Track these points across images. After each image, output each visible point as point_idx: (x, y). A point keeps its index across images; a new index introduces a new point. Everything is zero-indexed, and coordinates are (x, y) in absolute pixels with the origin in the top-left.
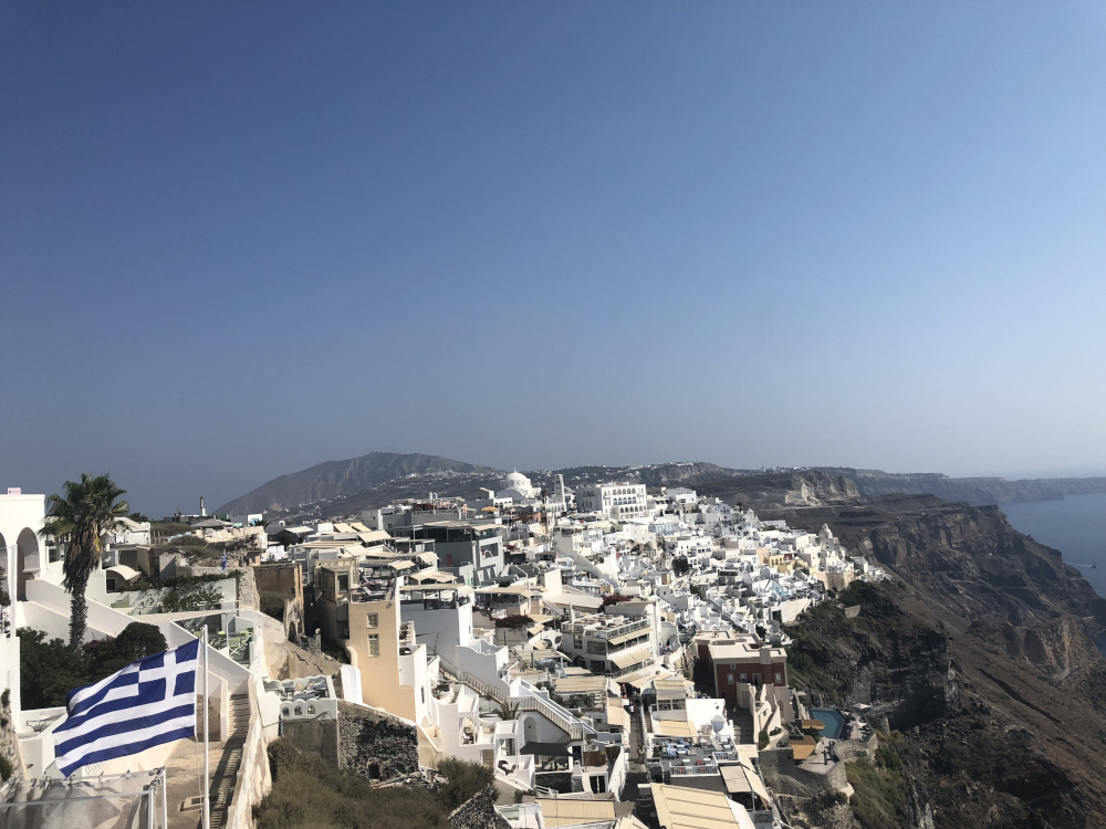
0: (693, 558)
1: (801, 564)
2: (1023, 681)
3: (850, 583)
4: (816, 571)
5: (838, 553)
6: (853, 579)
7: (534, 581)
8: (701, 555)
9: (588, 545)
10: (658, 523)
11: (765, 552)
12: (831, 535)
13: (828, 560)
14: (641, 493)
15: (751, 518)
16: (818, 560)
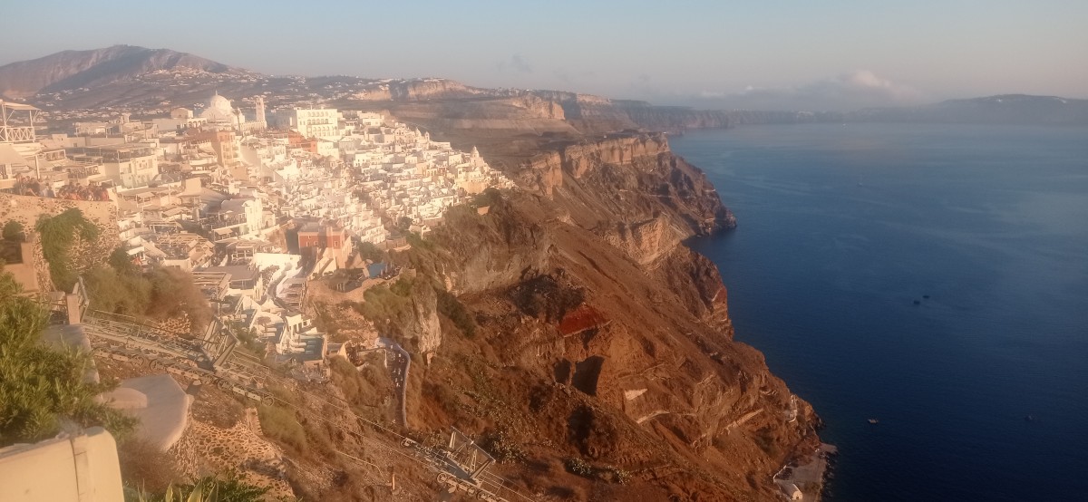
0: (366, 169)
1: (450, 175)
2: (607, 259)
3: (485, 191)
4: (461, 182)
5: (482, 168)
6: (489, 187)
7: (179, 184)
8: (373, 167)
9: (271, 157)
10: (344, 140)
11: (424, 165)
12: (478, 155)
13: (471, 174)
14: (334, 115)
15: (422, 141)
16: (464, 174)
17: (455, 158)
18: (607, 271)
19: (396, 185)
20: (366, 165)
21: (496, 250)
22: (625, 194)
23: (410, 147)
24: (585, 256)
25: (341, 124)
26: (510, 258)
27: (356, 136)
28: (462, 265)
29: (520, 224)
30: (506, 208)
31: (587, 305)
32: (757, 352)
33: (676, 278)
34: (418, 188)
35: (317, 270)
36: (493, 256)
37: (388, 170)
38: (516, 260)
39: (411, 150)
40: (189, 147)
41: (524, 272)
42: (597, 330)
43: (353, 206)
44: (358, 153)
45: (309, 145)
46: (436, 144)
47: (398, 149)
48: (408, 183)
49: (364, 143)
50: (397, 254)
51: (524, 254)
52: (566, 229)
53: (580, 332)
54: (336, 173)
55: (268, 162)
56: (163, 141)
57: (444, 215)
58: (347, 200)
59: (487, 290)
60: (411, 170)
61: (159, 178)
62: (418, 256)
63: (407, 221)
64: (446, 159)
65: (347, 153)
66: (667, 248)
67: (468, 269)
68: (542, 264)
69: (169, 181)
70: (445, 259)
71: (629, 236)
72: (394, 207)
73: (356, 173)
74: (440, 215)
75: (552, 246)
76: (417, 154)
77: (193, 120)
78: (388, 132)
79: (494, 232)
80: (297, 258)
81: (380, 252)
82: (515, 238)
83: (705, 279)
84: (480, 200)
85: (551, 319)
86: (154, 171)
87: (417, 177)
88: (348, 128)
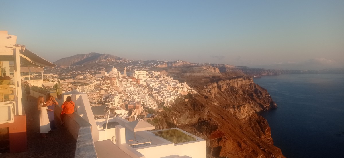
1: (177, 90)
2: (227, 116)
3: (188, 94)
4: (180, 91)
5: (187, 88)
6: (189, 93)
7: (99, 92)
8: (155, 87)
9: (126, 84)
10: (148, 79)
11: (170, 87)
12: (186, 84)
13: (183, 89)
14: (145, 73)
15: (170, 79)
16: (181, 89)
17: (179, 84)
18: (227, 120)
19: (161, 92)
20: (153, 87)
21: (190, 112)
22: (238, 96)
23: (166, 81)
24: (220, 115)
25: (147, 75)
26: (194, 115)
27: (151, 78)
28: (180, 116)
29: (198, 104)
30: (194, 100)
31: (218, 130)
32: (279, 149)
33: (252, 123)
34: (167, 93)
35: (132, 115)
36: (189, 114)
37: (159, 88)
38: (197, 115)
39: (166, 82)
40: (103, 82)
41: (199, 119)
42: (222, 138)
43: (148, 98)
44: (151, 83)
45: (137, 81)
46: (174, 80)
47: (163, 82)
48: (165, 92)
49: (153, 80)
50: (159, 112)
51: (199, 113)
52: (215, 106)
53: (216, 139)
54: (144, 89)
55: (125, 86)
56: (97, 80)
57: (175, 101)
58: (146, 96)
59: (187, 124)
60: (166, 88)
61: (94, 90)
62: (166, 113)
63: (163, 103)
64: (176, 85)
65: (148, 83)
66: (249, 114)
67: (181, 118)
68: (205, 117)
69: (97, 91)
70: (174, 114)
71: (236, 109)
72: (160, 99)
73: (150, 89)
74: (173, 101)
75: (208, 111)
76: (168, 83)
77: (106, 75)
78: (160, 77)
79: (190, 106)
80: (127, 112)
81: (154, 111)
82: (196, 108)
83: (262, 124)
84: (186, 97)
85: (207, 134)
86: (93, 88)
87: (167, 90)
88: (149, 76)
